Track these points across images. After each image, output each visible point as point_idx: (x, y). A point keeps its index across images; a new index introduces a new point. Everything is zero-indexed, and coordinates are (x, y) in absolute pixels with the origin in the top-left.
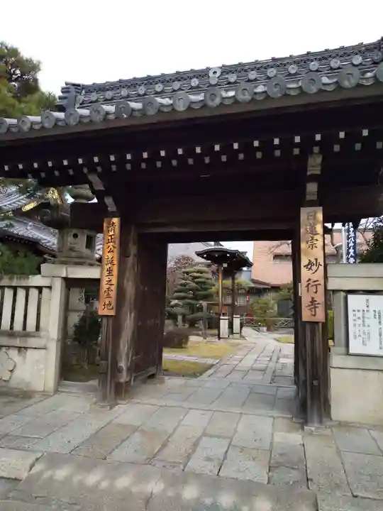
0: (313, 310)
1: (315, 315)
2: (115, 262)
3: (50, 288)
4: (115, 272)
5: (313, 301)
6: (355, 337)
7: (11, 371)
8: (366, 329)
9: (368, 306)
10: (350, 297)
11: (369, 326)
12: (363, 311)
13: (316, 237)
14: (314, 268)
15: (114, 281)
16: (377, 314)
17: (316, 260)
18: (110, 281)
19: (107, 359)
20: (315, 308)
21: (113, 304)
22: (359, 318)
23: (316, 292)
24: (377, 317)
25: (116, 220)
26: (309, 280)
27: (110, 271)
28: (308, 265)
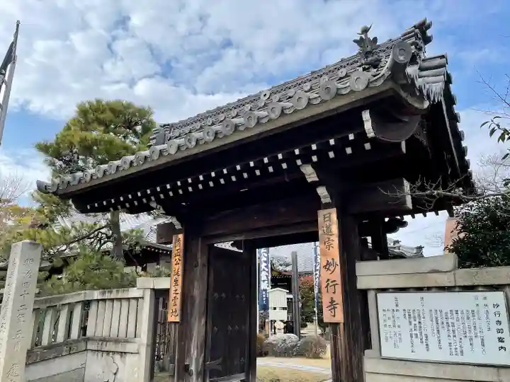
0: (333, 311)
1: (334, 316)
2: (180, 273)
3: (143, 298)
4: (180, 282)
5: (332, 301)
6: (387, 340)
7: (115, 374)
8: (397, 329)
9: (397, 305)
10: (380, 296)
11: (399, 327)
12: (393, 310)
13: (332, 238)
14: (332, 268)
15: (179, 291)
16: (407, 314)
17: (333, 259)
18: (176, 290)
19: (174, 363)
20: (334, 308)
21: (178, 312)
22: (389, 318)
23: (334, 293)
24: (407, 316)
25: (181, 236)
26: (328, 280)
27: (176, 281)
28: (326, 266)
